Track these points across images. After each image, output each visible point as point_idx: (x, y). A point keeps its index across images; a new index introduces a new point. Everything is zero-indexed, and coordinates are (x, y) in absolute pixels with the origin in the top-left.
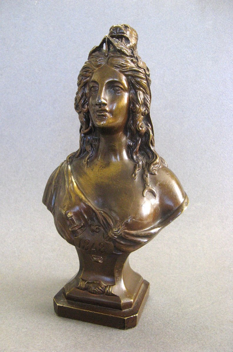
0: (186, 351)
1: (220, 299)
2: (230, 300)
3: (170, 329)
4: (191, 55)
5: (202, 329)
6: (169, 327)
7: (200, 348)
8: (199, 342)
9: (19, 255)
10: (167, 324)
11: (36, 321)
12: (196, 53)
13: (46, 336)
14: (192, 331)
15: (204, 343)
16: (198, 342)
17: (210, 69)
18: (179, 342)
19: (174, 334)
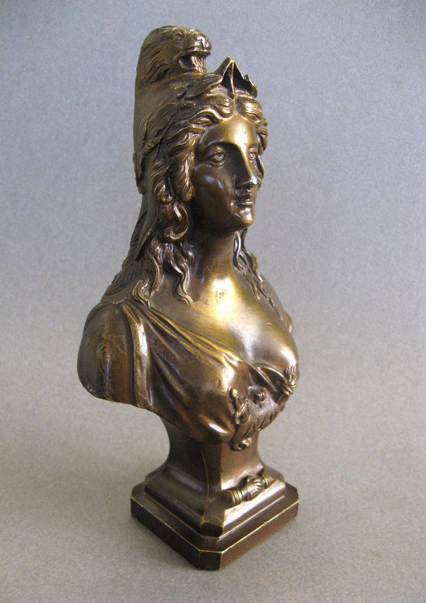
0: (293, 602)
1: (361, 510)
2: (377, 512)
3: (272, 560)
4: (356, 69)
5: (323, 564)
6: (270, 555)
7: (315, 597)
8: (316, 586)
9: (34, 409)
10: (268, 550)
11: (53, 532)
12: (366, 66)
13: (69, 561)
14: (307, 566)
15: (323, 590)
16: (314, 586)
17: (387, 97)
18: (282, 585)
19: (277, 570)
